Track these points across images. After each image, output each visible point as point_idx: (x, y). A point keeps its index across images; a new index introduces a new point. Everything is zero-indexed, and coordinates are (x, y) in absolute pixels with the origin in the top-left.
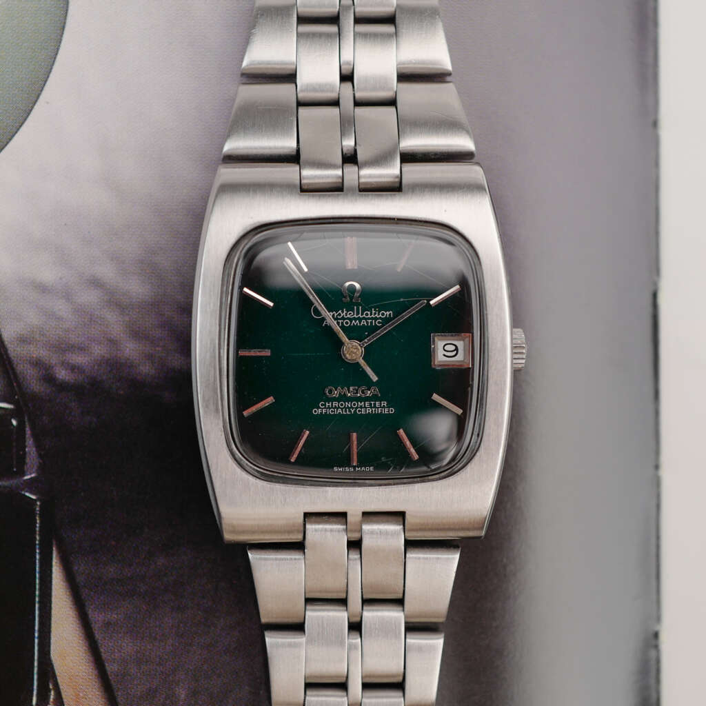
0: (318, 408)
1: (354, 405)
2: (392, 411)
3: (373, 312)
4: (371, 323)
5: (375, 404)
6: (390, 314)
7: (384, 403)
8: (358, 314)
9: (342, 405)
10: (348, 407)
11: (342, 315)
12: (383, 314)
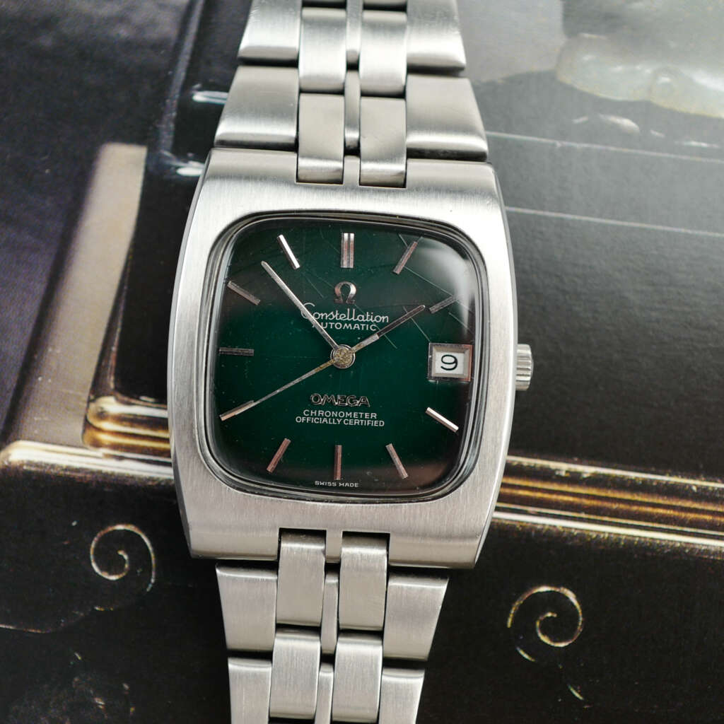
0: (303, 416)
1: (342, 414)
2: (382, 423)
3: (368, 316)
4: (365, 327)
5: (364, 416)
6: (386, 320)
7: (374, 415)
8: (351, 317)
9: (328, 414)
10: (334, 417)
11: (334, 317)
12: (378, 319)
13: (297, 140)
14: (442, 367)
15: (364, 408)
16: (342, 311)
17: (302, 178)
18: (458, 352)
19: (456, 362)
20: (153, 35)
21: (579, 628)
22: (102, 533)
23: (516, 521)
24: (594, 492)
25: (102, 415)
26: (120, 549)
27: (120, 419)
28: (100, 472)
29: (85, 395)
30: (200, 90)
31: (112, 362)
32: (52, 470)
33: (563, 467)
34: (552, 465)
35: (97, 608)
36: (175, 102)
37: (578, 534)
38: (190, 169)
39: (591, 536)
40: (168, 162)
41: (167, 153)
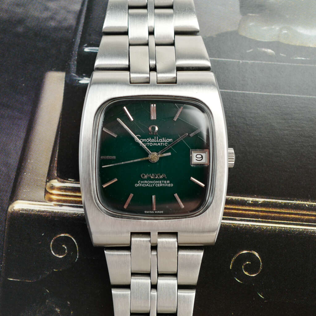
0: (138, 183)
1: (154, 182)
2: (172, 185)
3: (163, 139)
4: (163, 144)
5: (164, 182)
6: (171, 141)
7: (168, 182)
8: (156, 140)
9: (149, 182)
10: (151, 183)
11: (149, 141)
12: (168, 140)
13: (129, 65)
14: (196, 160)
15: (164, 179)
16: (152, 138)
17: (132, 82)
18: (202, 153)
19: (202, 157)
20: (65, 24)
21: (260, 268)
22: (55, 238)
23: (231, 223)
24: (264, 209)
25: (52, 188)
26: (63, 245)
27: (60, 189)
28: (53, 212)
29: (45, 179)
30: (86, 47)
31: (55, 165)
32: (32, 212)
33: (250, 199)
34: (246, 199)
35: (55, 270)
36: (76, 52)
37: (258, 227)
38: (84, 81)
39: (263, 228)
40: (75, 78)
41: (74, 74)
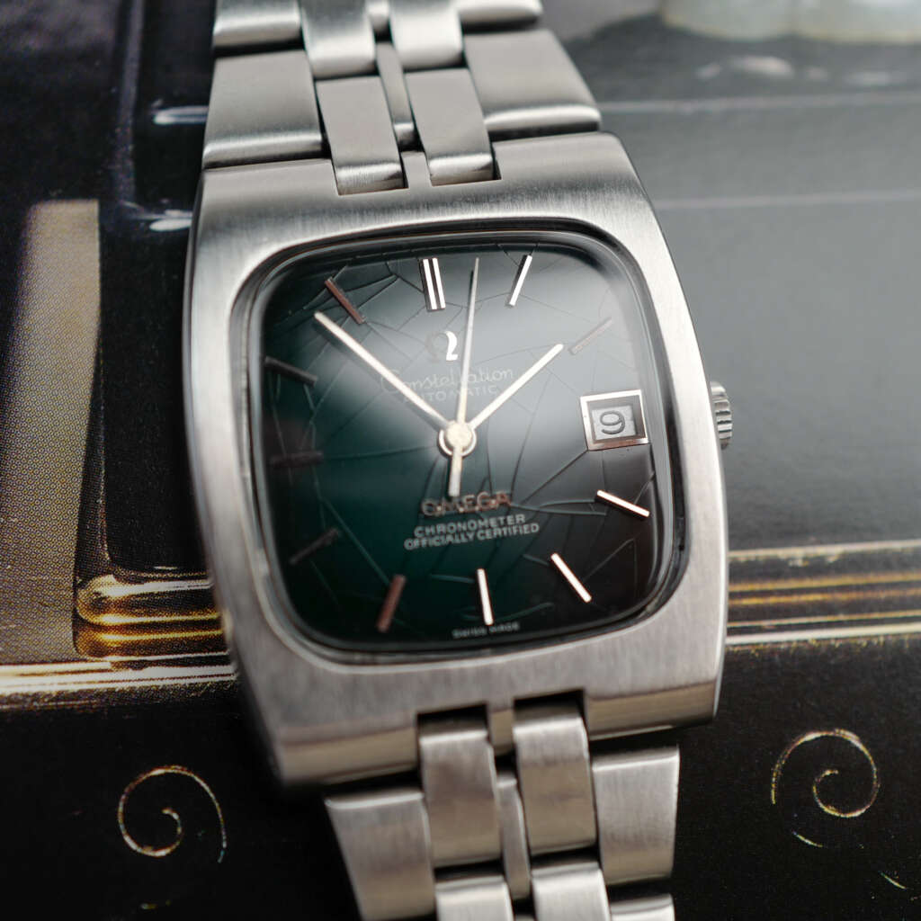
0: (413, 537)
3: (481, 373)
4: (481, 390)
5: (505, 521)
6: (508, 375)
7: (521, 517)
8: (457, 379)
9: (452, 528)
10: (462, 531)
11: (431, 384)
12: (498, 376)
13: (325, 144)
14: (604, 431)
15: (504, 510)
18: (621, 405)
19: (621, 420)
20: (78, 41)
21: (875, 783)
22: (132, 785)
23: (748, 645)
24: (848, 580)
25: (100, 605)
26: (165, 807)
27: (127, 605)
28: (111, 692)
29: (67, 580)
30: (163, 108)
31: (101, 522)
32: (35, 704)
33: (797, 554)
34: (782, 553)
35: (145, 907)
36: (129, 130)
37: (841, 645)
38: (172, 221)
39: (860, 645)
40: (134, 216)
41: (129, 204)
